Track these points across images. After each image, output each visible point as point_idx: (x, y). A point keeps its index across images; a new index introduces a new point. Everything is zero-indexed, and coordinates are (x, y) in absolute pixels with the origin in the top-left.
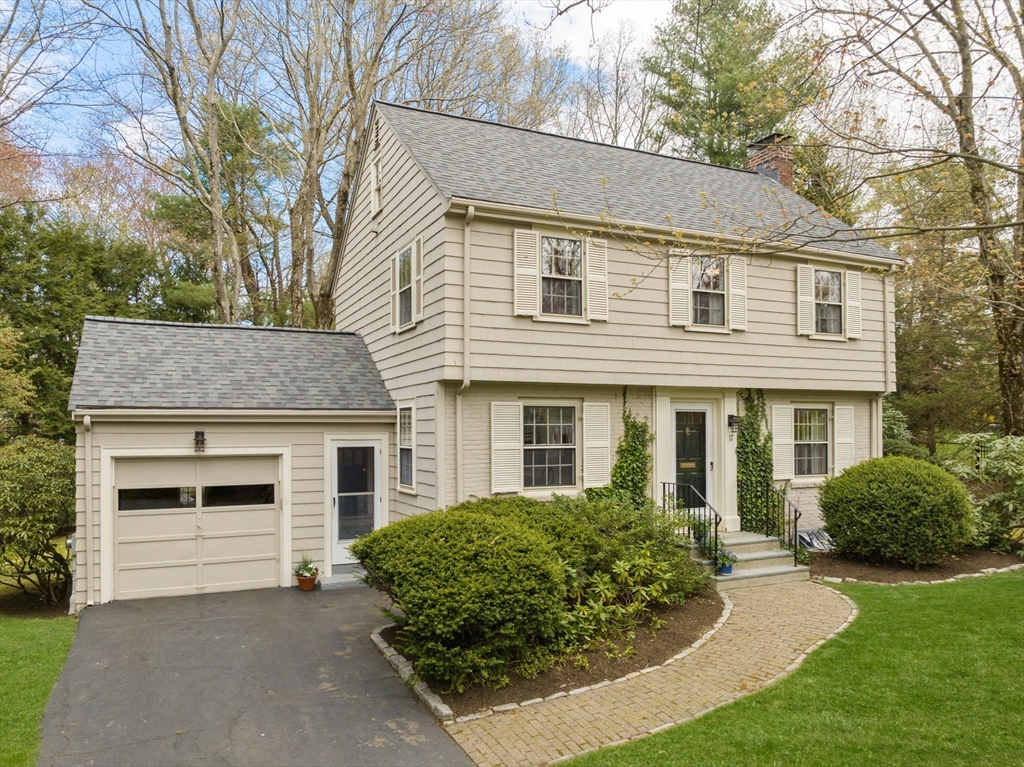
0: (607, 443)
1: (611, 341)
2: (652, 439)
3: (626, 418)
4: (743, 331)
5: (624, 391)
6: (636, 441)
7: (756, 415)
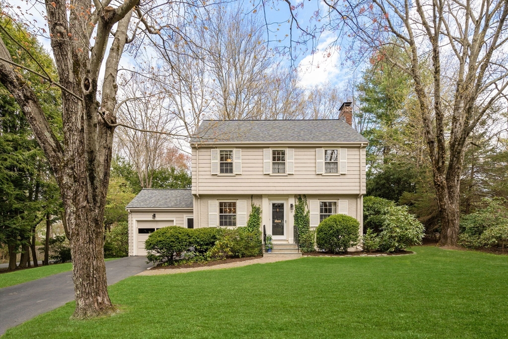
0: (246, 213)
1: (243, 181)
2: (261, 212)
3: (252, 205)
4: (293, 174)
5: (252, 197)
6: (256, 213)
7: (303, 204)
